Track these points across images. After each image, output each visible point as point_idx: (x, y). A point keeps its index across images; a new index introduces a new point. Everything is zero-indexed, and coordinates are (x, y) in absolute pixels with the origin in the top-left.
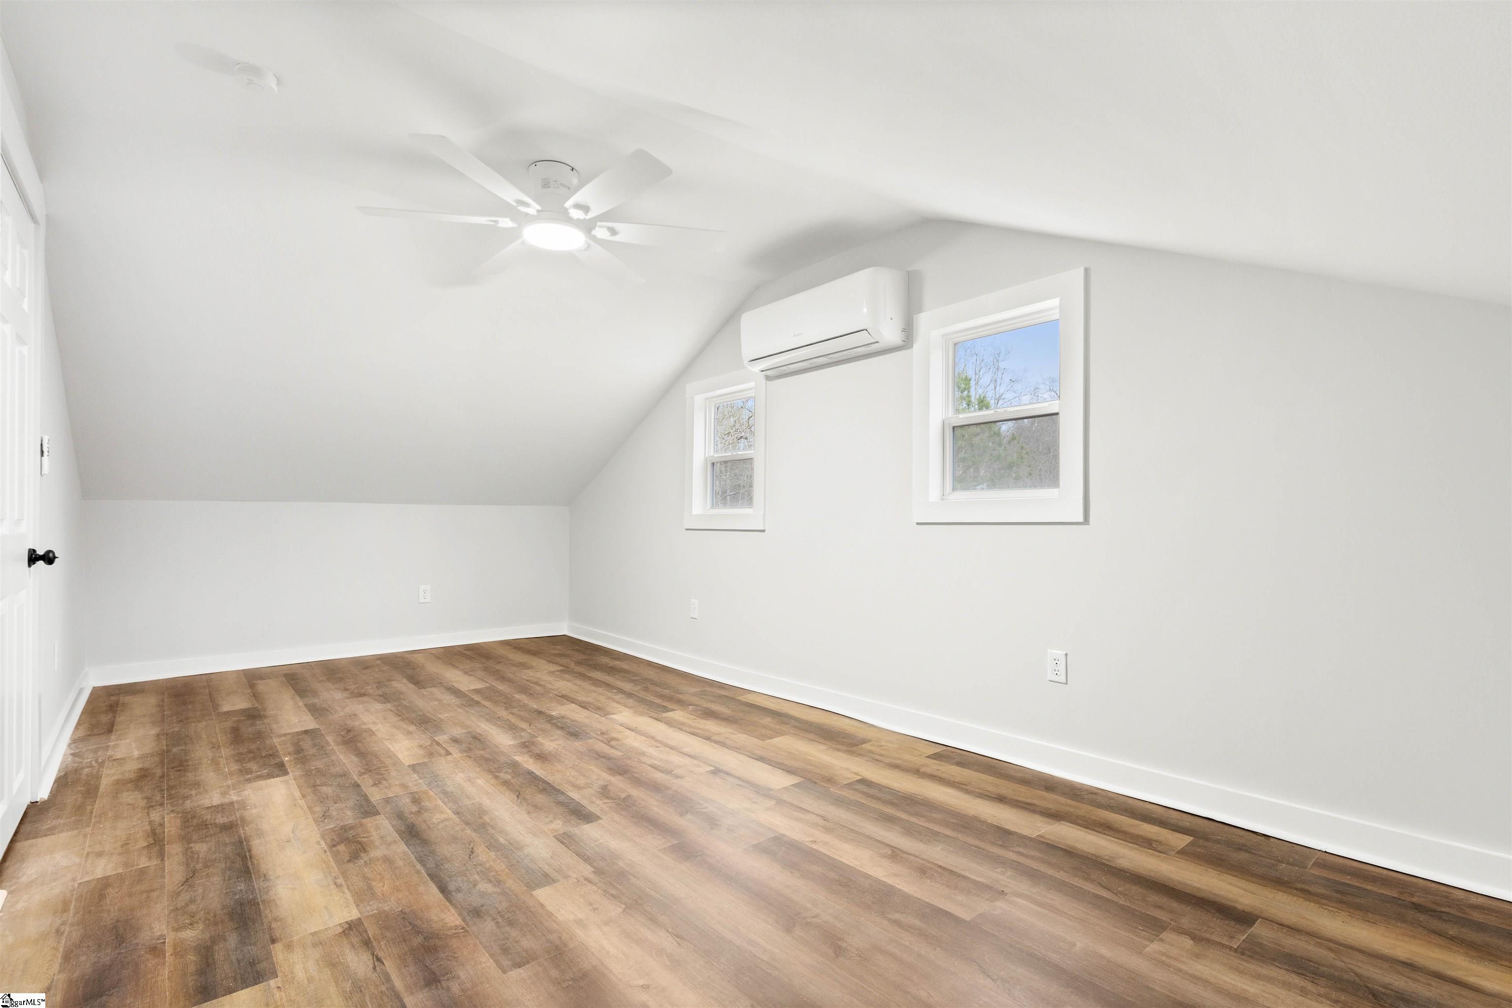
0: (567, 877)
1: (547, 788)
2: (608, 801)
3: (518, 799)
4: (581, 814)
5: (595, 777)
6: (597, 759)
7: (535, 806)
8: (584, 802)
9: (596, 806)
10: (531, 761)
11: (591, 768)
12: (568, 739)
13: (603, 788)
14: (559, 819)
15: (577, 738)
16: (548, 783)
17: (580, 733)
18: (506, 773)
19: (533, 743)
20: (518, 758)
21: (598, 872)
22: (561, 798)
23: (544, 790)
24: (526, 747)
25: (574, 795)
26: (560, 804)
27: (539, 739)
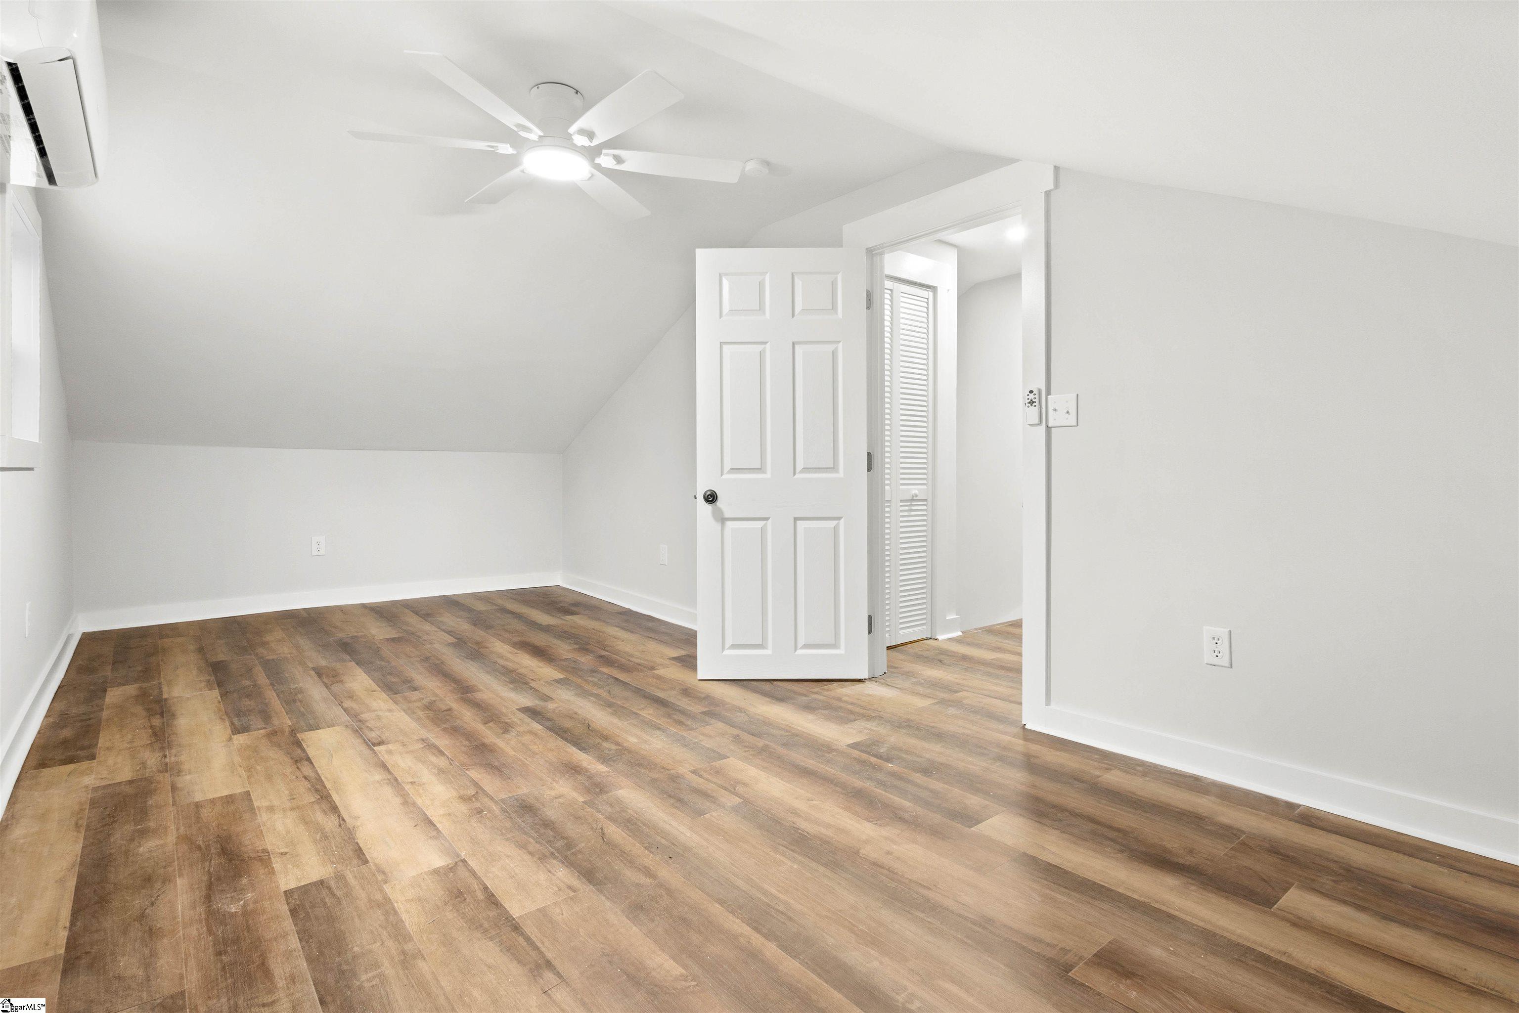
0: (546, 682)
1: (561, 732)
2: (506, 720)
3: (588, 724)
4: (533, 713)
5: (512, 742)
6: (504, 764)
7: (571, 718)
8: (528, 720)
9: (517, 718)
10: (585, 764)
11: (514, 753)
12: (537, 799)
13: (508, 731)
14: (550, 709)
15: (524, 801)
16: (562, 738)
17: (516, 812)
18: (610, 750)
19: (588, 791)
20: (602, 768)
21: (526, 683)
22: (548, 724)
23: (565, 732)
24: (597, 785)
25: (536, 726)
26: (548, 719)
27: (581, 799)
